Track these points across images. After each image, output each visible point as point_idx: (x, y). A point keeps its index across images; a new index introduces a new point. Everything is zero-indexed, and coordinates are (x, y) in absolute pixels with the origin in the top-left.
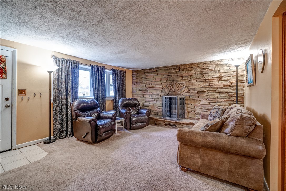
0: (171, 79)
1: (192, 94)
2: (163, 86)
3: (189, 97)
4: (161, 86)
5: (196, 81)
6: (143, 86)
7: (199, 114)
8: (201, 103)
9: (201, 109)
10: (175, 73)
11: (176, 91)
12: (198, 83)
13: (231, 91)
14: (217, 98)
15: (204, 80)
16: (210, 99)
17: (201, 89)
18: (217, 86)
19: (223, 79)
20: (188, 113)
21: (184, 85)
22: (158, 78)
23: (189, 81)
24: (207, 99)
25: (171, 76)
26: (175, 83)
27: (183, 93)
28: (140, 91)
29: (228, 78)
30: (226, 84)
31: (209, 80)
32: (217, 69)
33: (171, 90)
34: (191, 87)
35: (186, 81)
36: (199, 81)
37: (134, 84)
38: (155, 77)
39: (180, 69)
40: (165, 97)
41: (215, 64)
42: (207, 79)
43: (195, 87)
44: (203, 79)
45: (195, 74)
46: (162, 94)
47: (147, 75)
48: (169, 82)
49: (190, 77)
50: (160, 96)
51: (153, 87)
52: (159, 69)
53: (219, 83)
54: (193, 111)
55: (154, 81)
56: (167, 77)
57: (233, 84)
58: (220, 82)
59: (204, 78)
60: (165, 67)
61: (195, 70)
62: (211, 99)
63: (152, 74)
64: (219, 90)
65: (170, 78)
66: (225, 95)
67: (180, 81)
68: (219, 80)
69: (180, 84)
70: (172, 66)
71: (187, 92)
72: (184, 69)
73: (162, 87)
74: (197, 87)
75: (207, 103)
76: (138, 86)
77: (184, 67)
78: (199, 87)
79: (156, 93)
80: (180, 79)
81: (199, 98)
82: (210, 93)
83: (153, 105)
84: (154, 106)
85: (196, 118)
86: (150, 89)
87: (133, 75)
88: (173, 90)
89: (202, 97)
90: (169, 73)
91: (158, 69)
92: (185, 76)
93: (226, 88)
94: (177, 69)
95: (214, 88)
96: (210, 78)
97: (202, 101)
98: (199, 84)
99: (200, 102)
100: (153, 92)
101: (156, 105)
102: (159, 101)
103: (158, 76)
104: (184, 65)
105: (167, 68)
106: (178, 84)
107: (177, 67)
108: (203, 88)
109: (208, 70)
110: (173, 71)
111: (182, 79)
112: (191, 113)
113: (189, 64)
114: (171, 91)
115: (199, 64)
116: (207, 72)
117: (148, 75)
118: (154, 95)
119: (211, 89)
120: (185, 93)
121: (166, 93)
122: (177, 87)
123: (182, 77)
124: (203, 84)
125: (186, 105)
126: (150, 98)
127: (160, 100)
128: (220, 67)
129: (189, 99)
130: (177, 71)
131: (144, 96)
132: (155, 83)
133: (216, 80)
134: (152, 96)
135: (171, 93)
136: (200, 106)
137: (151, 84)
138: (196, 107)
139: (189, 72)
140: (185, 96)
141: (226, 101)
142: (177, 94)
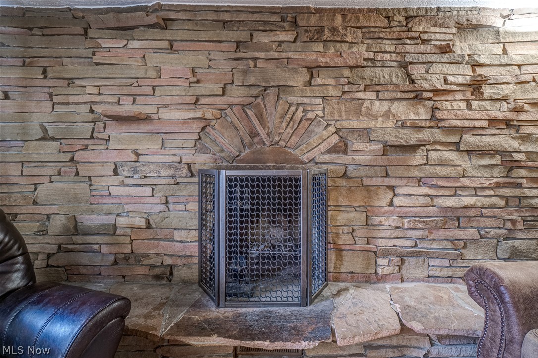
0: (251, 80)
1: (360, 158)
2: (208, 116)
3: (345, 176)
4: (191, 115)
5: (371, 95)
6: (70, 109)
7: (386, 253)
8: (397, 201)
9: (398, 228)
10: (272, 50)
11: (277, 143)
12: (386, 106)
13: (515, 144)
14: (463, 176)
15: (413, 95)
16: (435, 181)
17: (396, 137)
18: (466, 124)
19: (487, 91)
20: (339, 250)
21: (320, 114)
22: (173, 65)
23: (345, 96)
24: (419, 181)
25: (251, 64)
26: (271, 99)
27: (314, 151)
28: (53, 139)
29: (505, 90)
30: (500, 115)
31: (437, 91)
32: (462, 47)
33: (253, 134)
34: (355, 124)
35: (332, 91)
36: (388, 95)
38: (154, 60)
39: (302, 30)
40: (229, 179)
41: (457, 24)
42: (427, 87)
43: (372, 124)
44: (406, 89)
45: (370, 64)
46: (202, 161)
47: (98, 45)
48: (237, 94)
49: (347, 72)
50: (185, 172)
51: (146, 119)
52: (181, 16)
53: (469, 107)
54: (361, 243)
55: (148, 82)
56: (227, 66)
57: (522, 117)
58: (475, 104)
59: (413, 82)
60: (217, 9)
61: (370, 41)
62: (441, 183)
63: (136, 44)
64: (469, 139)
65: (245, 72)
66: (494, 162)
67: (302, 90)
68: (468, 95)
69: (301, 109)
70: (259, 10)
71: (333, 150)
72: (320, 30)
73: (202, 119)
74: (379, 124)
75: (422, 200)
76: (32, 106)
77: (321, 19)
78: (390, 124)
79: (163, 152)
80: (299, 80)
81: (387, 175)
82: (434, 155)
83: (140, 222)
84: (148, 226)
85: (375, 273)
86: (124, 128)
88: (264, 136)
89: (401, 172)
90: (238, 43)
93: (497, 132)
94: (283, 27)
95: (451, 130)
96: (439, 87)
97: (398, 191)
98: (389, 111)
99: (390, 194)
100: (142, 147)
101: (162, 225)
102: (183, 199)
103: (175, 56)
104: (319, 11)
105: (227, 16)
106: (290, 105)
107: (284, 19)
108: (406, 131)
109: (428, 48)
110: (263, 38)
111: (309, 83)
112: (350, 253)
114: (251, 145)
115: (388, 17)
116: (422, 58)
117: (104, 43)
118: (152, 167)
119: (439, 135)
120: (322, 154)
121: (222, 151)
122: (284, 125)
123: (309, 69)
124: (403, 111)
125: (330, 213)
126: (123, 184)
127: (184, 193)
128: (471, 39)
129: (344, 183)
130: (282, 36)
131: (77, 174)
132: (157, 92)
133: (459, 96)
134: (135, 171)
135: (253, 153)
136: (392, 213)
137: (126, 101)
138: (376, 220)
139: (345, 46)
140: (325, 167)
141: (492, 188)
142: (287, 161)
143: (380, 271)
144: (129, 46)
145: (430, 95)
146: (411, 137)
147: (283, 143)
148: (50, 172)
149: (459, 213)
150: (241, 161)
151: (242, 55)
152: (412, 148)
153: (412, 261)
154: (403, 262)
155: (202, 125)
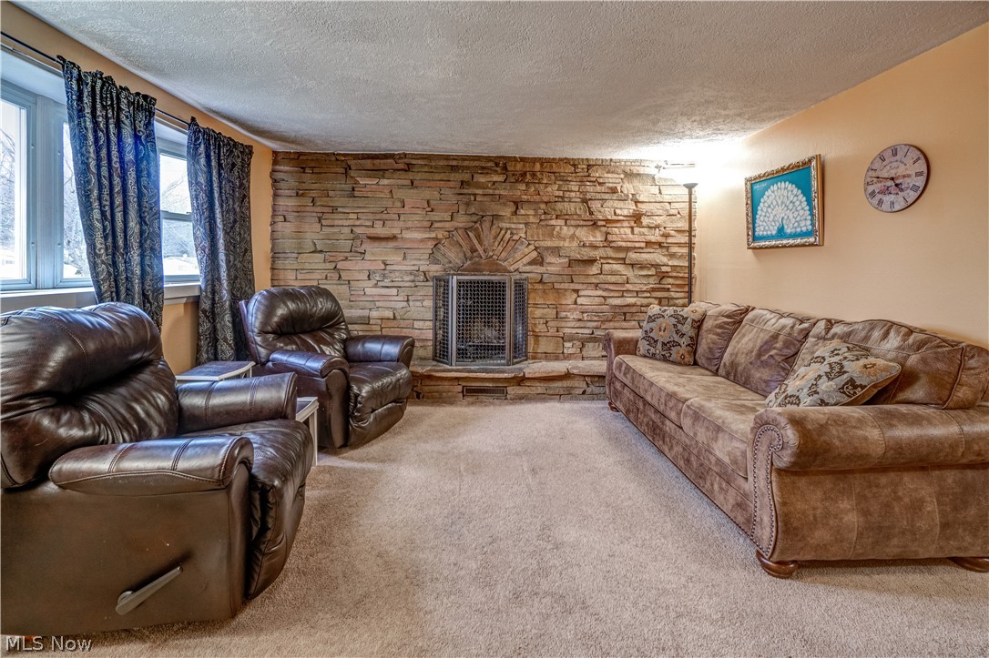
0: (473, 210)
1: (552, 269)
2: (440, 236)
3: (541, 282)
4: (427, 236)
5: (561, 222)
6: (336, 230)
7: (571, 338)
8: (580, 301)
9: (580, 320)
10: (488, 188)
11: (491, 257)
12: (572, 230)
13: (665, 260)
14: (628, 283)
15: (591, 223)
16: (607, 286)
17: (579, 253)
18: (630, 245)
19: (645, 221)
20: (537, 337)
21: (523, 235)
22: (413, 198)
23: (542, 223)
24: (596, 286)
25: (472, 198)
26: (486, 225)
27: (519, 263)
28: (321, 252)
29: (658, 220)
30: (653, 239)
31: (607, 221)
32: (628, 188)
33: (474, 250)
34: (549, 244)
35: (532, 219)
36: (573, 223)
37: (281, 218)
38: (399, 194)
39: (510, 174)
40: (459, 282)
41: (624, 172)
42: (601, 217)
43: (561, 244)
44: (586, 218)
45: (560, 200)
46: (435, 270)
47: (357, 183)
48: (462, 221)
49: (543, 206)
50: (422, 278)
51: (394, 238)
52: (420, 162)
53: (633, 233)
54: (553, 331)
55: (395, 210)
56: (454, 199)
57: (670, 240)
58: (636, 230)
59: (591, 213)
60: (447, 158)
61: (561, 183)
62: (611, 287)
63: (385, 182)
64: (633, 256)
65: (468, 204)
66: (650, 273)
67: (510, 218)
68: (632, 224)
69: (509, 232)
70: (478, 158)
71: (532, 263)
72: (524, 175)
73: (436, 238)
74: (566, 244)
75: (597, 300)
76: (306, 227)
77: (524, 166)
78: (575, 244)
79: (405, 262)
80: (507, 211)
81: (572, 282)
82: (606, 267)
83: (388, 314)
84: (395, 318)
85: (563, 353)
86: (376, 244)
87: (279, 176)
88: (481, 252)
89: (582, 279)
90: (462, 182)
91: (414, 162)
92: (528, 202)
93: (652, 250)
94: (496, 171)
95: (619, 249)
96: (609, 218)
97: (581, 293)
98: (574, 234)
99: (575, 295)
100: (390, 259)
101: (405, 317)
102: (420, 298)
103: (415, 191)
104: (523, 159)
105: (454, 163)
106: (501, 229)
107: (497, 165)
108: (586, 249)
109: (603, 189)
110: (482, 179)
111: (515, 213)
112: (545, 338)
113: (543, 161)
114: (471, 258)
115: (574, 165)
116: (598, 196)
117: (362, 181)
118: (397, 274)
119: (611, 253)
120: (525, 265)
121: (450, 262)
122: (496, 244)
123: (516, 203)
124: (586, 235)
125: (530, 309)
126: (376, 286)
127: (422, 294)
128: (636, 182)
129: (540, 287)
130: (496, 178)
131: (340, 277)
132: (402, 218)
133: (626, 224)
134: (384, 276)
135: (473, 264)
136: (575, 309)
137: (378, 224)
138: (563, 314)
139: (542, 187)
140: (526, 275)
141: (649, 292)
142: (498, 270)
143: (565, 351)
144: (380, 183)
145: (603, 223)
146: (588, 253)
147: (495, 257)
148: (319, 277)
149: (625, 310)
150: (464, 270)
151: (466, 191)
152: (592, 261)
153: (591, 345)
154: (583, 346)
155: (435, 243)
